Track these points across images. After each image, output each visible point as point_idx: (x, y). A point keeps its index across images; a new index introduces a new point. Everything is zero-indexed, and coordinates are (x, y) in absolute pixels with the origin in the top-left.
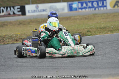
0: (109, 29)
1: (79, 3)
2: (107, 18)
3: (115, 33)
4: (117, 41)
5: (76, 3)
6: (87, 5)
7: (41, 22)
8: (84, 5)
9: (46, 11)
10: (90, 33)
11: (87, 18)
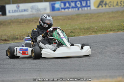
0: (93, 30)
2: (90, 19)
3: (99, 34)
4: (101, 42)
6: (70, 4)
7: (22, 22)
8: (67, 5)
10: (73, 34)
11: (70, 18)
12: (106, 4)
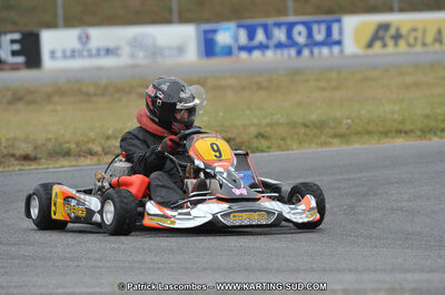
0: (334, 128)
1: (239, 26)
2: (336, 89)
3: (357, 146)
5: (229, 29)
6: (268, 35)
7: (95, 95)
8: (260, 36)
9: (117, 54)
10: (264, 143)
11: (262, 83)
12: (397, 37)
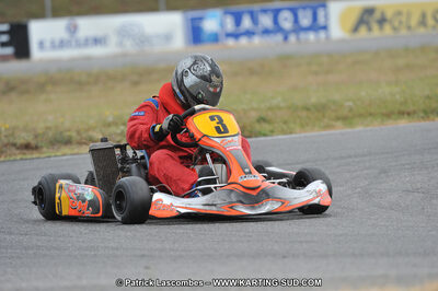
0: (336, 111)
1: (226, 13)
2: (328, 72)
4: (366, 156)
5: (214, 16)
7: (88, 83)
8: (247, 23)
12: (382, 21)
